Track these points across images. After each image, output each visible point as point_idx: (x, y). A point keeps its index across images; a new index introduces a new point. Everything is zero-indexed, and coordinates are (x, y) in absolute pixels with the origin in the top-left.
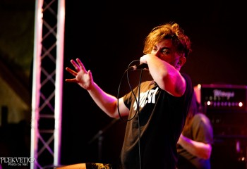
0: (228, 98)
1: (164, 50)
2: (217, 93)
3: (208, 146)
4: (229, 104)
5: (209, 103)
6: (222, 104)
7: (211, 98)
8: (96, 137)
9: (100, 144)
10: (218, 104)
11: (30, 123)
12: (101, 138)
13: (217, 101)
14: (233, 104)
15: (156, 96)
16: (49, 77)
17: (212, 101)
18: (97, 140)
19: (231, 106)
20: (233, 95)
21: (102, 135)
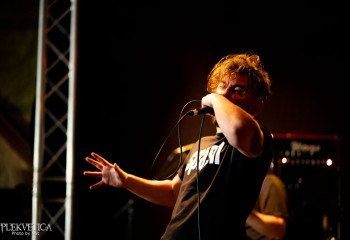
0: (312, 153)
1: (237, 88)
2: (296, 146)
3: (280, 221)
4: (313, 162)
5: (284, 161)
6: (303, 162)
7: (287, 153)
8: (124, 208)
9: (130, 218)
10: (298, 162)
11: (31, 189)
12: (131, 211)
13: (296, 158)
14: (318, 162)
15: (222, 154)
16: (59, 123)
17: (289, 158)
18: (126, 213)
19: (316, 164)
20: (318, 148)
21: (132, 206)
